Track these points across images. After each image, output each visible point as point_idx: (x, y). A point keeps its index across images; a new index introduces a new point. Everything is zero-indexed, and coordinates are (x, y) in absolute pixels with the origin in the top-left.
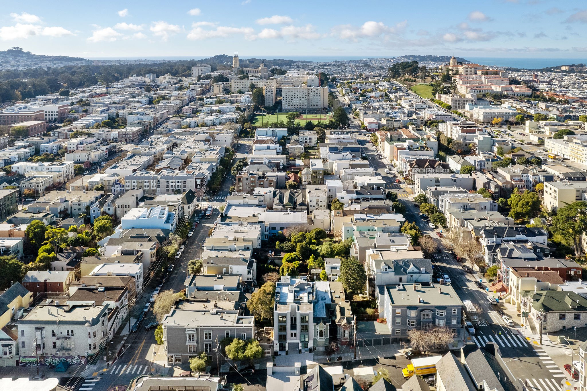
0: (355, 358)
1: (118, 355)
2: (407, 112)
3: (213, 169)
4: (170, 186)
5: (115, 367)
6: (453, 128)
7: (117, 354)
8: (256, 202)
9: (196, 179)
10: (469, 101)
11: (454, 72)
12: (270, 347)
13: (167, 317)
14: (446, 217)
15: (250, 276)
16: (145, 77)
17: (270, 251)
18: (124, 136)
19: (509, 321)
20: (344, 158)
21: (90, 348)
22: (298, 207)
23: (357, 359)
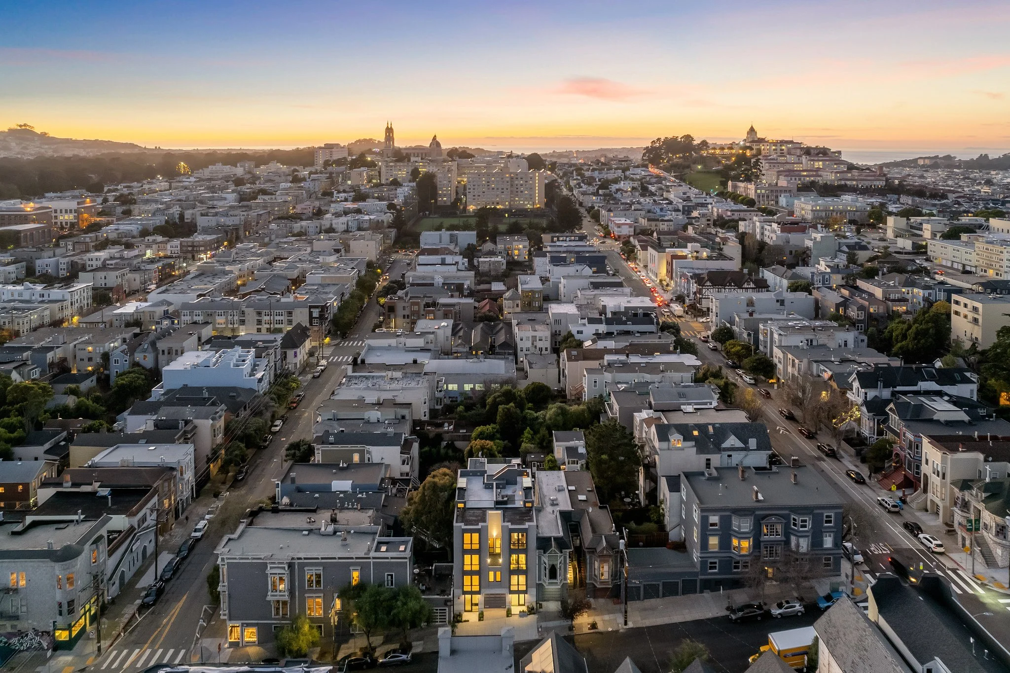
0: (626, 624)
1: (125, 629)
2: (681, 208)
3: (343, 294)
4: (263, 322)
5: (115, 653)
6: (766, 227)
7: (122, 626)
8: (420, 342)
9: (311, 307)
10: (785, 191)
11: (754, 152)
12: (446, 605)
13: (230, 540)
14: (776, 360)
15: (406, 468)
16: (236, 166)
17: (446, 425)
18: (190, 249)
19: (934, 542)
20: (577, 274)
21: (61, 614)
22: (497, 350)
23: (630, 625)
